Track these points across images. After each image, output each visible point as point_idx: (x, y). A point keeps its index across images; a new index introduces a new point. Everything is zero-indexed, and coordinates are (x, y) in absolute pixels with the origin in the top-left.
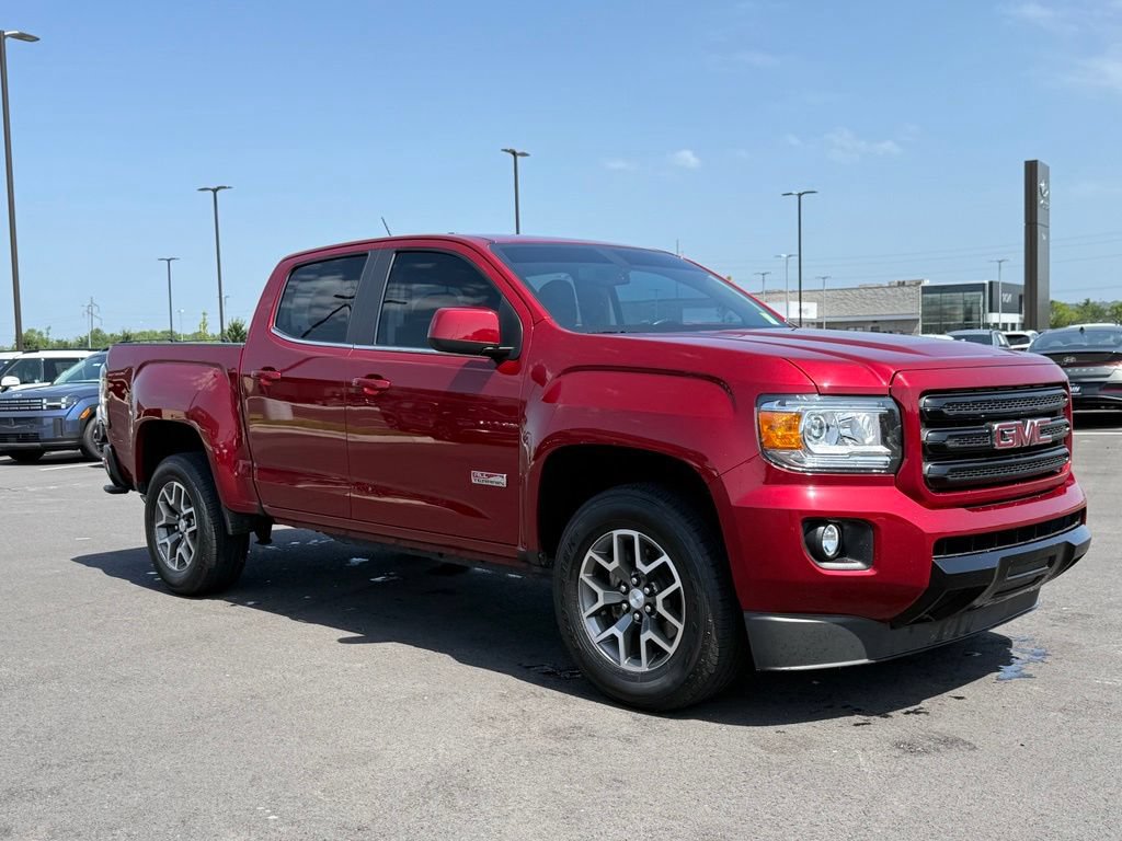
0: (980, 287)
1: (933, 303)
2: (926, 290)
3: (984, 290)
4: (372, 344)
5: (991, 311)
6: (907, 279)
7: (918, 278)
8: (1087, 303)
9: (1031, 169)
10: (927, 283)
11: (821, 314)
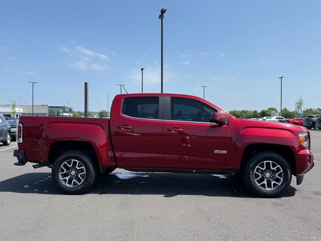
0: (61, 107)
1: (52, 110)
2: (49, 107)
3: (62, 108)
4: (170, 120)
5: (64, 113)
6: (44, 104)
7: (47, 104)
8: (79, 111)
9: (86, 84)
10: (49, 105)
11: (24, 111)
